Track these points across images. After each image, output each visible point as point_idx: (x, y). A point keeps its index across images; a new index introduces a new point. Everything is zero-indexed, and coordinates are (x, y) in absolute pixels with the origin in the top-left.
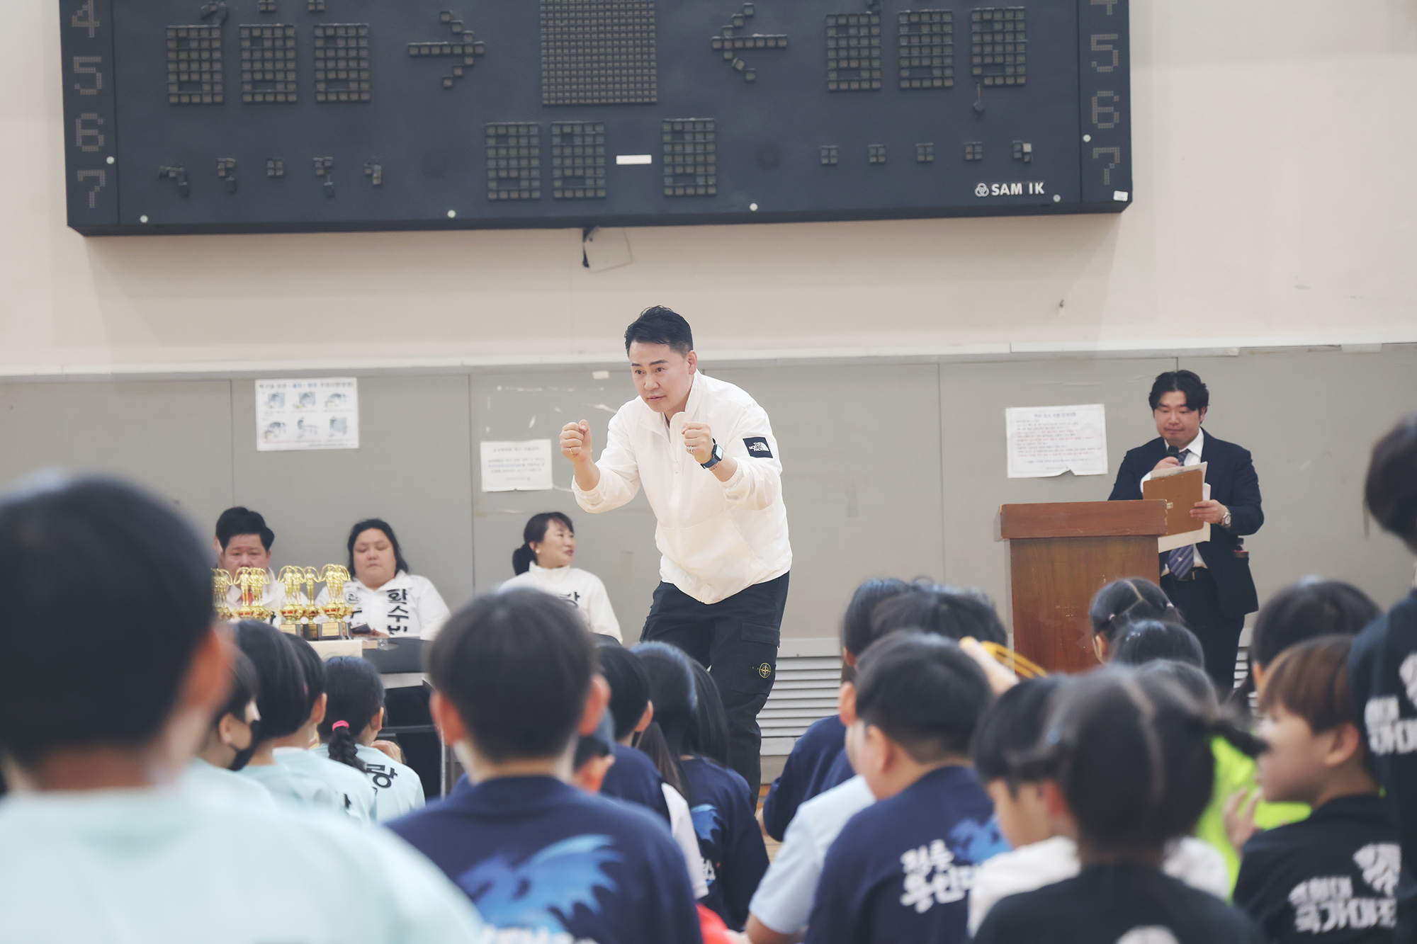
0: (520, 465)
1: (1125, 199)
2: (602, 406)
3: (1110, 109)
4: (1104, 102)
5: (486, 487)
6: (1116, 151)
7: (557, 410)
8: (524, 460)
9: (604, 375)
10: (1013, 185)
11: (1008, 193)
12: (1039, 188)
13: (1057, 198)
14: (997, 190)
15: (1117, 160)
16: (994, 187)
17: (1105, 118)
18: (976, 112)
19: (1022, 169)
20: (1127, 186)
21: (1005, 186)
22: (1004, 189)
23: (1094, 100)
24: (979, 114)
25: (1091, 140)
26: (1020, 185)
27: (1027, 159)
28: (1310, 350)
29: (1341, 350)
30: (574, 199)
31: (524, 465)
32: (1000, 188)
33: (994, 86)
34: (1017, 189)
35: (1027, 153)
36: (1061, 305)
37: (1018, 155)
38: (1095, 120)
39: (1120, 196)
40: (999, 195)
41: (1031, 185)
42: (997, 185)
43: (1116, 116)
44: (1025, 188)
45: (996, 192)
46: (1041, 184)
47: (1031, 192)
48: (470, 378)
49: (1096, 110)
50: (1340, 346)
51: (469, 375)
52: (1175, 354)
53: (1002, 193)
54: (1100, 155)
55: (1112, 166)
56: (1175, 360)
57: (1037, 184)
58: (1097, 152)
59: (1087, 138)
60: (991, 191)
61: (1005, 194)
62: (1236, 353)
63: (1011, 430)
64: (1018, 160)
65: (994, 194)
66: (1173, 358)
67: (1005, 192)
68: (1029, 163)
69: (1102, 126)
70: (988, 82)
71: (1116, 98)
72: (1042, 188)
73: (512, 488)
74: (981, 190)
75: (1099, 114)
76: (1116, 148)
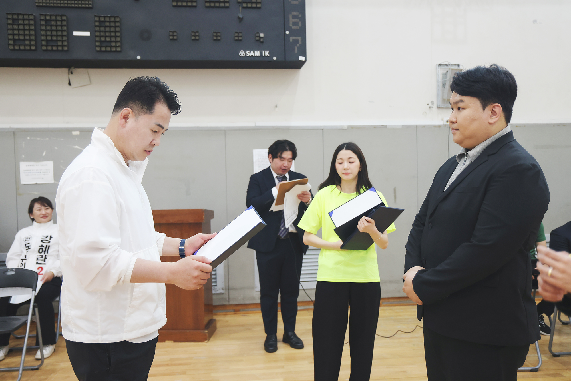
0: (38, 172)
1: (304, 60)
2: (76, 147)
3: (297, 20)
4: (294, 17)
5: (23, 182)
6: (300, 39)
7: (56, 148)
8: (40, 170)
9: (77, 133)
10: (256, 52)
11: (254, 55)
12: (267, 54)
13: (275, 58)
14: (249, 54)
15: (300, 42)
16: (248, 52)
17: (295, 24)
18: (239, 18)
19: (259, 44)
20: (304, 54)
21: (252, 52)
22: (252, 54)
23: (291, 16)
24: (240, 20)
25: (289, 34)
26: (259, 52)
27: (261, 40)
28: (375, 127)
29: (386, 127)
30: (52, 50)
31: (40, 172)
32: (250, 53)
33: (247, 8)
34: (257, 53)
35: (262, 37)
36: (276, 107)
37: (258, 38)
38: (291, 25)
39: (301, 58)
40: (250, 56)
41: (263, 52)
42: (249, 52)
43: (300, 23)
44: (261, 53)
45: (248, 55)
46: (268, 52)
47: (263, 55)
48: (14, 133)
49: (291, 20)
50: (386, 126)
51: (14, 132)
52: (322, 128)
53: (251, 55)
54: (293, 40)
55: (298, 45)
56: (322, 130)
57: (266, 52)
58: (292, 39)
59: (287, 32)
60: (246, 54)
61: (252, 56)
62: (346, 128)
63: (255, 159)
64: (257, 41)
65: (247, 55)
66: (321, 129)
67: (252, 55)
68: (262, 42)
69: (294, 27)
70: (244, 5)
71: (300, 16)
72: (268, 53)
73: (35, 183)
74: (242, 53)
75: (293, 22)
76: (300, 37)
